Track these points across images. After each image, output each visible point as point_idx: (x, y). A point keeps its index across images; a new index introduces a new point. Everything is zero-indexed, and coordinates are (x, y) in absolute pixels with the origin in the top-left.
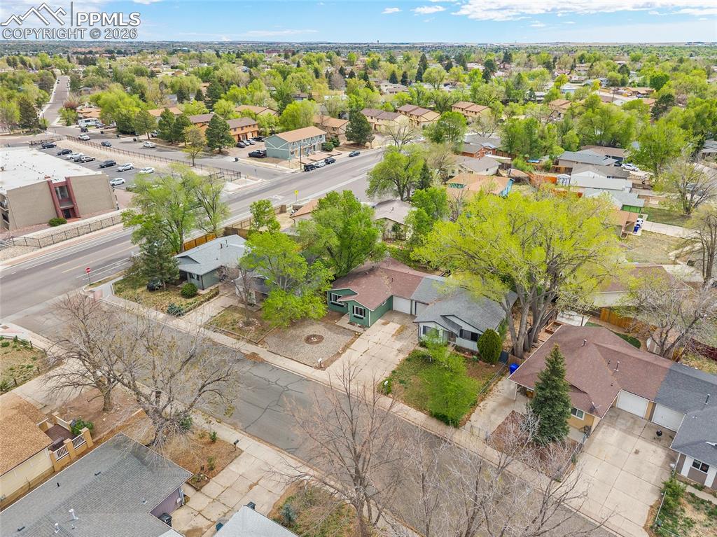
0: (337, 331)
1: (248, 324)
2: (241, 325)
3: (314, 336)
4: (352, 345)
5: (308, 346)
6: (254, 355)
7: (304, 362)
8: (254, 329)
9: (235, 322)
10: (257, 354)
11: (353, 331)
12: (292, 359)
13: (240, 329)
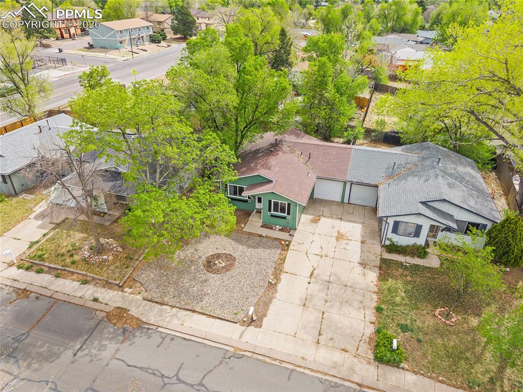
0: (250, 243)
1: (99, 250)
2: (87, 254)
3: (218, 256)
4: (285, 265)
5: (214, 279)
6: (120, 313)
7: (218, 313)
8: (111, 258)
9: (76, 249)
10: (126, 310)
11: (276, 239)
12: (194, 311)
13: (85, 261)
